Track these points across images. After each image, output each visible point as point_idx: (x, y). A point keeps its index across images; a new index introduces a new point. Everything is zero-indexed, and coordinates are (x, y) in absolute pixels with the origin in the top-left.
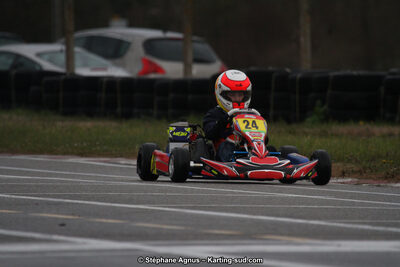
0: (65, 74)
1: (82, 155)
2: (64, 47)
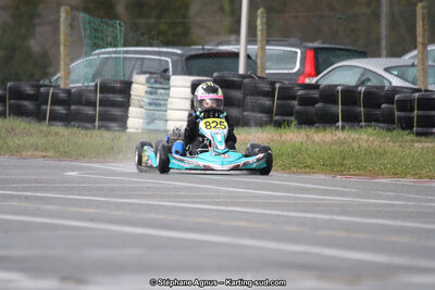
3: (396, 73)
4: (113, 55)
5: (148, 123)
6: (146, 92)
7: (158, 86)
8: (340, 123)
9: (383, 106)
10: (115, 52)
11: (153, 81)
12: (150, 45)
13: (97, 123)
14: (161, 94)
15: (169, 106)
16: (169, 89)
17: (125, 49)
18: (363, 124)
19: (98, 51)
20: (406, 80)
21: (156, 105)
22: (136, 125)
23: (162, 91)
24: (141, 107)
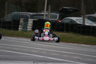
0: (82, 25)
1: (85, 44)
2: (83, 18)
3: (78, 21)
4: (17, 14)
5: (23, 29)
6: (23, 22)
7: (26, 21)
8: (65, 31)
9: (74, 28)
10: (17, 13)
11: (25, 20)
12: (25, 12)
13: (12, 28)
14: (26, 23)
15: (28, 25)
16: (28, 22)
17: (19, 12)
18: (70, 31)
19: (13, 13)
20: (80, 22)
21: (25, 25)
22: (21, 29)
23: (26, 22)
24: (22, 25)
